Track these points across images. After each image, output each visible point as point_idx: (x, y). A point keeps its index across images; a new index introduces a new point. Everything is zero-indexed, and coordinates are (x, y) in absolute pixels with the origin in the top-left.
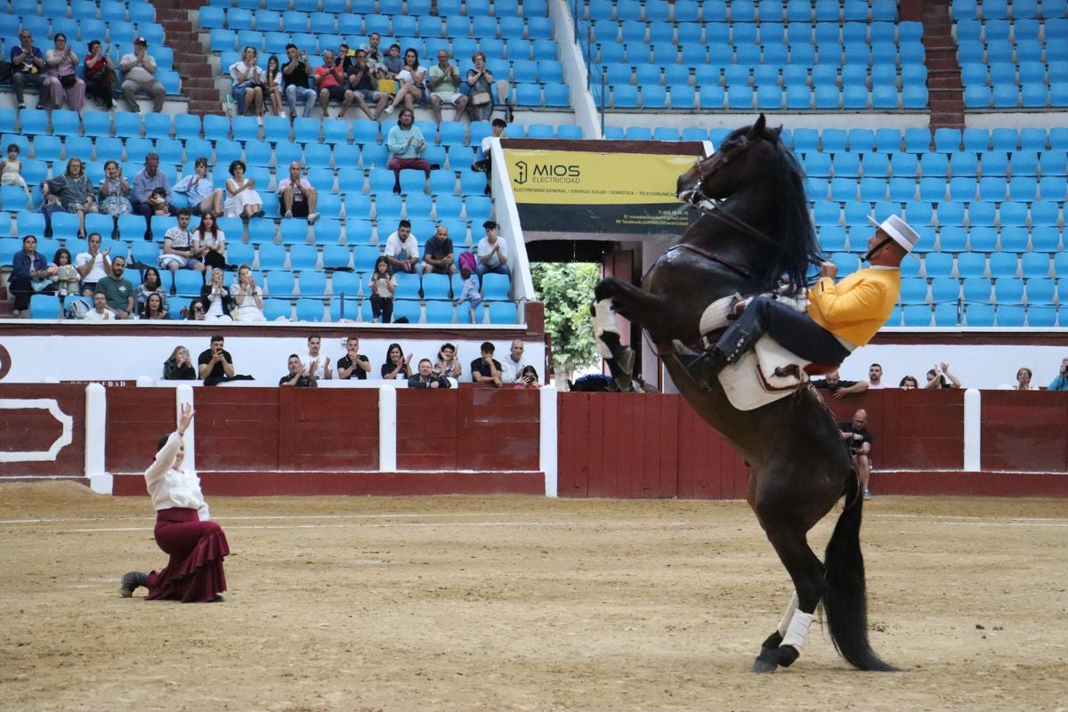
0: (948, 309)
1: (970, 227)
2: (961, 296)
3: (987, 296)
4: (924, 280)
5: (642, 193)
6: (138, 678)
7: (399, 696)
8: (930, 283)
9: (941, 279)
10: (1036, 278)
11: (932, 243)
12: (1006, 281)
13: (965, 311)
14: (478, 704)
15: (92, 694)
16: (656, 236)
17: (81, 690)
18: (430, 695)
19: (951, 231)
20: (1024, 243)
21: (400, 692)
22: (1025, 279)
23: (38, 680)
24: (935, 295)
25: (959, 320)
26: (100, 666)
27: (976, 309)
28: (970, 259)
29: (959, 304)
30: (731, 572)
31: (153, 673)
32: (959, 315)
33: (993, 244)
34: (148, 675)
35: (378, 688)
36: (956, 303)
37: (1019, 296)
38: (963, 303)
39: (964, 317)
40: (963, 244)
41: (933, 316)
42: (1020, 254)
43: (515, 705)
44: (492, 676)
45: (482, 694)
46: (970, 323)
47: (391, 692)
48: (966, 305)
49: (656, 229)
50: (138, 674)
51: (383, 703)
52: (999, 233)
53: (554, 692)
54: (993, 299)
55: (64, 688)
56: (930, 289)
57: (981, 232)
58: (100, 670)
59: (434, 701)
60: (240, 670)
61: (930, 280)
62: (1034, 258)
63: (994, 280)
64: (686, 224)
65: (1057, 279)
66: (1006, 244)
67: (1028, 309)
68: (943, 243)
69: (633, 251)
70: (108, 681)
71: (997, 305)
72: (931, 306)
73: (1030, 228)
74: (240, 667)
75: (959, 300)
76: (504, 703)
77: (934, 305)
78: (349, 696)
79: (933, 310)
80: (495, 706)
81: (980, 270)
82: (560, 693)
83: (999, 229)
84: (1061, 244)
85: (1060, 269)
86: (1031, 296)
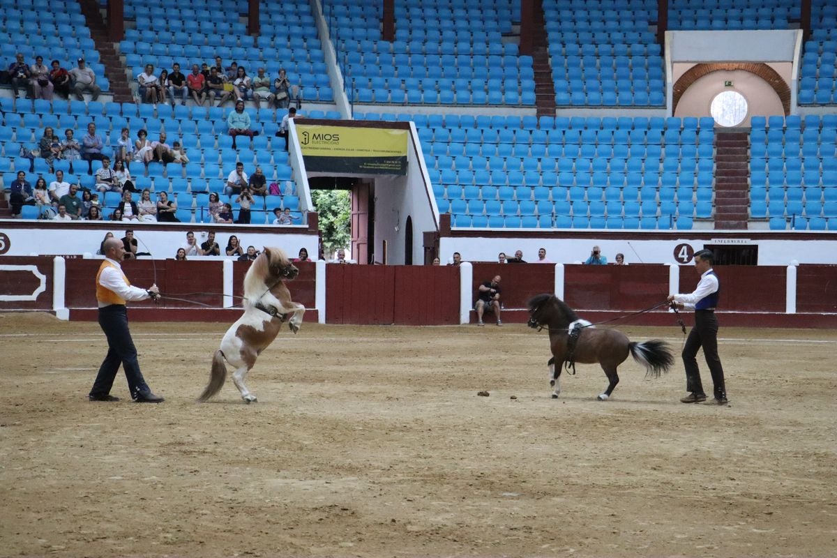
0: (547, 218)
1: (559, 172)
2: (554, 211)
3: (568, 211)
4: (534, 203)
5: (374, 151)
6: (85, 425)
7: (235, 436)
8: (536, 204)
9: (542, 201)
10: (595, 202)
11: (537, 181)
12: (579, 203)
13: (556, 220)
14: (279, 440)
15: (58, 433)
16: (382, 175)
17: (52, 431)
18: (252, 435)
19: (549, 174)
20: (588, 182)
21: (235, 433)
22: (589, 202)
23: (27, 425)
24: (540, 211)
25: (552, 225)
26: (63, 418)
27: (562, 218)
28: (559, 190)
29: (552, 216)
30: (424, 366)
31: (93, 422)
32: (552, 222)
33: (571, 182)
34: (89, 423)
35: (223, 431)
37: (585, 211)
38: (555, 215)
39: (556, 223)
40: (555, 182)
41: (538, 222)
42: (586, 188)
43: (301, 441)
44: (288, 425)
45: (282, 435)
46: (559, 227)
47: (230, 433)
48: (556, 217)
49: (383, 172)
50: (85, 423)
51: (225, 440)
52: (575, 176)
53: (323, 434)
54: (571, 213)
55: (42, 430)
56: (536, 207)
57: (565, 175)
58: (62, 420)
59: (254, 439)
60: (143, 421)
61: (536, 202)
62: (594, 190)
63: (572, 202)
64: (399, 169)
65: (606, 202)
66: (579, 182)
67: (591, 219)
68: (544, 181)
69: (369, 184)
70: (68, 426)
71: (573, 217)
72: (537, 217)
73: (592, 173)
74: (143, 418)
75: (553, 214)
76: (294, 440)
77: (539, 216)
78: (206, 436)
79: (538, 219)
80: (289, 442)
81: (564, 196)
82: (326, 435)
83: (575, 173)
84: (609, 182)
85: (608, 197)
86: (592, 211)
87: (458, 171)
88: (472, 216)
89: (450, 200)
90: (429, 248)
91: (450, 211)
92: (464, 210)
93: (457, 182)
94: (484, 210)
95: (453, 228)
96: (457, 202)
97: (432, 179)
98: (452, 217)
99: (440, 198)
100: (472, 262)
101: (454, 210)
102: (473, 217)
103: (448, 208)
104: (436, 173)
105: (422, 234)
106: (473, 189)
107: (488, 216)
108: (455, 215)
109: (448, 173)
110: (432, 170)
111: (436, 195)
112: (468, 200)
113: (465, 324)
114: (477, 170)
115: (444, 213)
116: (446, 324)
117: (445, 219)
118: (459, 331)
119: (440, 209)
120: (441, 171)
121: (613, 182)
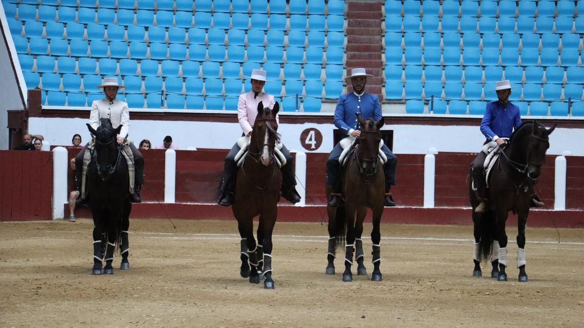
0: (155, 97)
1: (169, 44)
2: (164, 88)
3: (180, 89)
4: (140, 78)
8: (143, 80)
9: (150, 77)
10: (211, 78)
11: (144, 53)
12: (193, 80)
13: (166, 99)
19: (157, 46)
20: (204, 55)
22: (204, 79)
24: (147, 87)
25: (162, 104)
27: (174, 97)
28: (170, 65)
29: (162, 94)
32: (162, 101)
33: (184, 55)
36: (161, 93)
37: (200, 89)
38: (165, 93)
39: (166, 102)
40: (165, 54)
41: (146, 101)
42: (201, 62)
46: (169, 107)
48: (167, 95)
52: (188, 48)
54: (184, 91)
56: (143, 83)
57: (177, 47)
61: (144, 78)
62: (210, 66)
63: (184, 78)
65: (224, 79)
66: (191, 55)
67: (206, 98)
68: (152, 53)
71: (186, 95)
72: (144, 95)
73: (207, 45)
75: (163, 91)
77: (147, 94)
79: (146, 98)
81: (175, 72)
83: (188, 45)
84: (227, 56)
85: (226, 73)
86: (208, 90)
87: (49, 39)
88: (67, 92)
89: (41, 74)
90: (15, 130)
91: (40, 86)
92: (57, 85)
93: (48, 52)
94: (82, 86)
95: (44, 107)
96: (50, 77)
97: (18, 48)
98: (43, 93)
99: (27, 71)
100: (67, 147)
101: (44, 84)
102: (68, 94)
103: (38, 83)
104: (22, 41)
105: (7, 113)
106: (68, 61)
107: (87, 93)
108: (47, 91)
109: (38, 41)
110: (17, 37)
111: (23, 66)
112: (62, 74)
113: (59, 219)
114: (73, 38)
115: (33, 88)
116: (35, 220)
117: (35, 96)
118: (51, 229)
119: (28, 84)
120: (29, 38)
121: (231, 56)
